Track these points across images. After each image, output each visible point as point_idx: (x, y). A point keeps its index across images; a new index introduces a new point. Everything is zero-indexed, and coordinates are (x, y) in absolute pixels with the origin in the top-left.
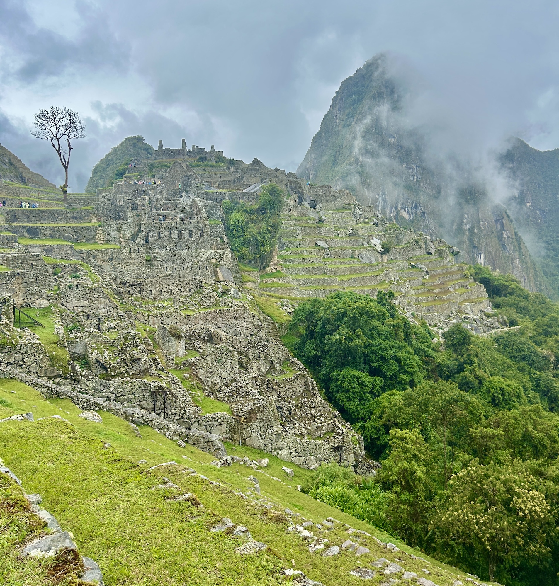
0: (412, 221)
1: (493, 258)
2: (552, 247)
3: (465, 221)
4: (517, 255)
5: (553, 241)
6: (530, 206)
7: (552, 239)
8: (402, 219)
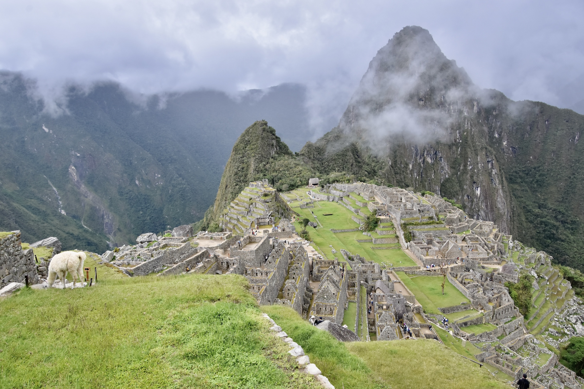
0: (433, 164)
1: (485, 190)
2: (519, 175)
3: (469, 163)
4: (500, 186)
5: (520, 171)
6: (506, 144)
7: (519, 170)
8: (426, 163)
